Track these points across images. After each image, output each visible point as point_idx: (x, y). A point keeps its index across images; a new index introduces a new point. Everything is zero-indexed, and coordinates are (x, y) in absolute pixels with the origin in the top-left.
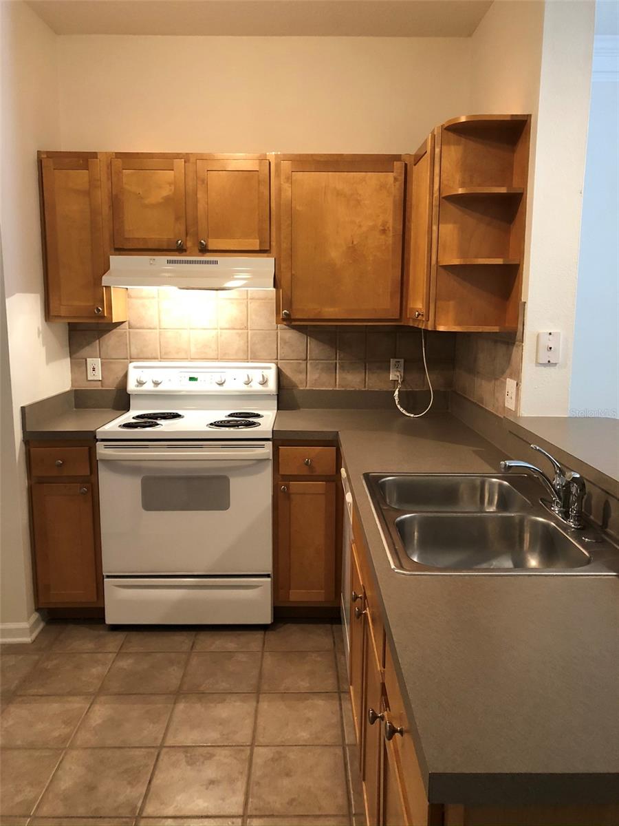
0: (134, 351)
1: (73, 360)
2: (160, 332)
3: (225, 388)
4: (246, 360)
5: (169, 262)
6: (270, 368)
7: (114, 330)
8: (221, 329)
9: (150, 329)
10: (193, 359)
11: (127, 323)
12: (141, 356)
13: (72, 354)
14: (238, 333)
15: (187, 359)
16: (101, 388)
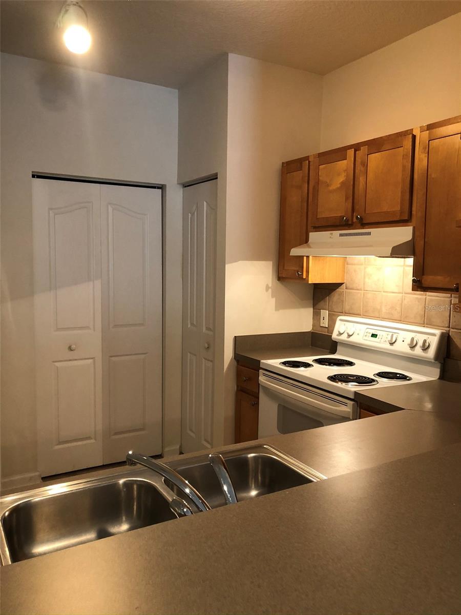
0: (347, 307)
1: (315, 310)
2: (364, 293)
3: (394, 347)
4: (423, 324)
5: (341, 235)
6: (434, 335)
7: (337, 290)
8: (405, 293)
9: (358, 290)
10: (383, 319)
11: (344, 284)
12: (351, 312)
13: (314, 306)
14: (417, 298)
15: (379, 318)
16: (327, 334)
